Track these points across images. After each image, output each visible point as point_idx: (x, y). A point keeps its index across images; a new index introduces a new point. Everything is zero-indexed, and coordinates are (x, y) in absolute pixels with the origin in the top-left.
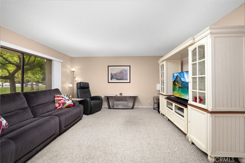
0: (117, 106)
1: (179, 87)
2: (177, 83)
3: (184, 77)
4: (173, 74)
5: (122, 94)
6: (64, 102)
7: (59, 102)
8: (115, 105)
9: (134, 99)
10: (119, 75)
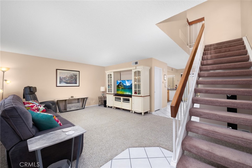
0: (70, 108)
1: (122, 89)
2: (120, 86)
3: (125, 83)
4: (117, 81)
5: (73, 96)
6: (38, 108)
7: (33, 108)
8: (68, 108)
9: (84, 100)
10: (69, 79)
